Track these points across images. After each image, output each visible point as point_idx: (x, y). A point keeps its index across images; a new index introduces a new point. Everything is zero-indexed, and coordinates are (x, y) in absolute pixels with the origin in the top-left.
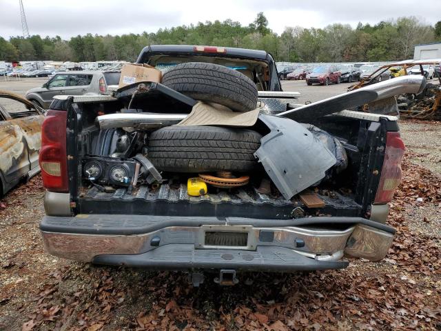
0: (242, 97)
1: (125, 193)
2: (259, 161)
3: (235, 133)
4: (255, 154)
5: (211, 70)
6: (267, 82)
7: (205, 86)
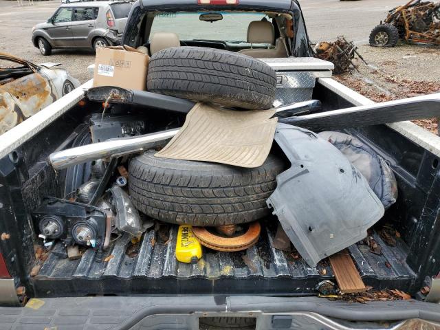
0: (253, 93)
1: (94, 260)
2: (274, 213)
3: (240, 175)
4: (268, 202)
5: (210, 61)
6: (292, 39)
7: (202, 84)
